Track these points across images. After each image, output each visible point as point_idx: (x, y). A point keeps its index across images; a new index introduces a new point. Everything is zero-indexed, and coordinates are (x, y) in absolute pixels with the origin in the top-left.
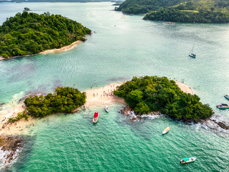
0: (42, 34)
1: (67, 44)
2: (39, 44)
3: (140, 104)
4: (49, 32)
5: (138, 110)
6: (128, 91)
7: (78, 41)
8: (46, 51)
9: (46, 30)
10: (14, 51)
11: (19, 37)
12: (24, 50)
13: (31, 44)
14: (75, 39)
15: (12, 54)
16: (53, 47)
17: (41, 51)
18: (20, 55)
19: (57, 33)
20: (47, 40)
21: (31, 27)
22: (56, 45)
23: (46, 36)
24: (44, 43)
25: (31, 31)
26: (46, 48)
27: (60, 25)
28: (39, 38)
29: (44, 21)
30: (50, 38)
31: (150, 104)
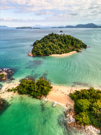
0: (55, 45)
1: (66, 52)
2: (51, 50)
3: (82, 114)
4: (60, 45)
5: (78, 119)
6: (79, 98)
7: (74, 51)
8: (53, 55)
9: (58, 43)
10: (38, 52)
11: (44, 46)
12: (43, 53)
13: (47, 50)
14: (73, 50)
15: (37, 54)
16: (57, 53)
17: (51, 54)
18: (40, 55)
19: (64, 45)
20: (56, 49)
21: (51, 41)
22: (60, 52)
23: (56, 47)
24: (54, 50)
25: (50, 43)
26: (54, 53)
27: (67, 41)
28: (52, 47)
29: (59, 38)
30: (58, 48)
31: (92, 117)
